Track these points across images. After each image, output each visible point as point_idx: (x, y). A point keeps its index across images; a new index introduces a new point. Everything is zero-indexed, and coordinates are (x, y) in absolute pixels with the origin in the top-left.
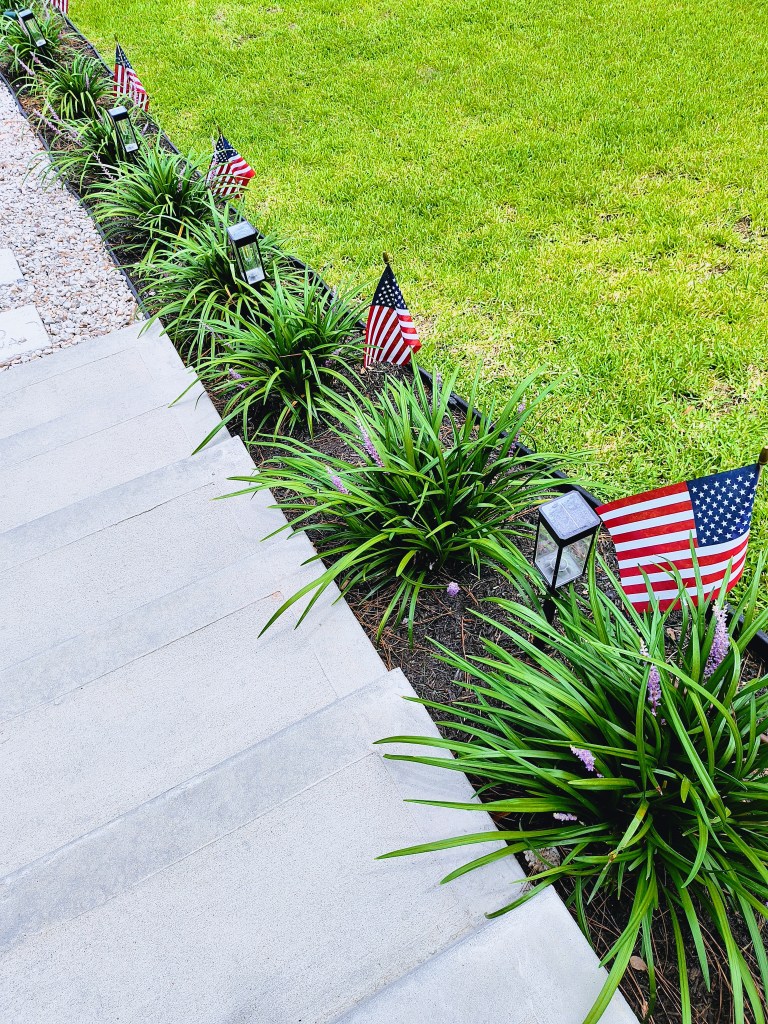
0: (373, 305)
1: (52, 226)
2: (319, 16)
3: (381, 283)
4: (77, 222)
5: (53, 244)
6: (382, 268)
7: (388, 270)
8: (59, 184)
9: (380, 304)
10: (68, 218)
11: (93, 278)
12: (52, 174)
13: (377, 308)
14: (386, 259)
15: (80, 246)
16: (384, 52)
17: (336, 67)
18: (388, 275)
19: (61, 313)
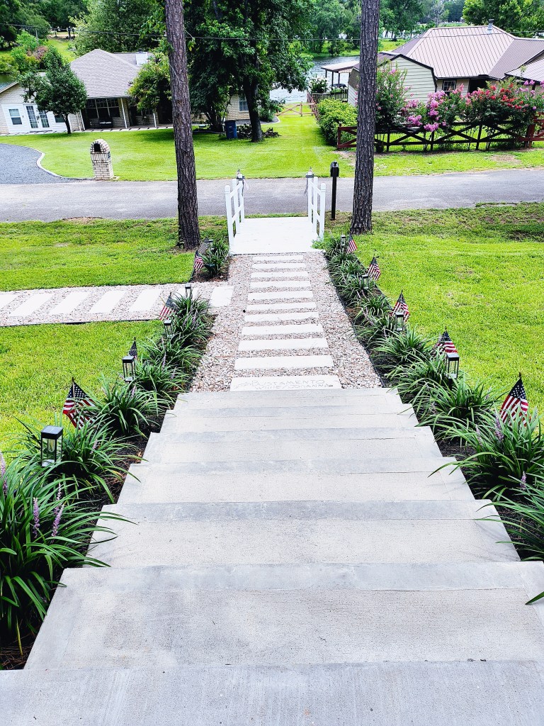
0: (510, 395)
1: (351, 353)
2: (504, 303)
3: (516, 386)
4: (362, 354)
5: (349, 359)
6: (518, 379)
7: (520, 380)
8: (356, 340)
9: (513, 395)
10: (358, 352)
11: (366, 374)
12: (354, 336)
13: (511, 397)
14: (520, 375)
15: (361, 362)
16: (538, 324)
17: (508, 324)
18: (520, 383)
19: (349, 382)
